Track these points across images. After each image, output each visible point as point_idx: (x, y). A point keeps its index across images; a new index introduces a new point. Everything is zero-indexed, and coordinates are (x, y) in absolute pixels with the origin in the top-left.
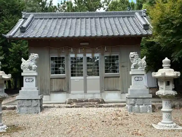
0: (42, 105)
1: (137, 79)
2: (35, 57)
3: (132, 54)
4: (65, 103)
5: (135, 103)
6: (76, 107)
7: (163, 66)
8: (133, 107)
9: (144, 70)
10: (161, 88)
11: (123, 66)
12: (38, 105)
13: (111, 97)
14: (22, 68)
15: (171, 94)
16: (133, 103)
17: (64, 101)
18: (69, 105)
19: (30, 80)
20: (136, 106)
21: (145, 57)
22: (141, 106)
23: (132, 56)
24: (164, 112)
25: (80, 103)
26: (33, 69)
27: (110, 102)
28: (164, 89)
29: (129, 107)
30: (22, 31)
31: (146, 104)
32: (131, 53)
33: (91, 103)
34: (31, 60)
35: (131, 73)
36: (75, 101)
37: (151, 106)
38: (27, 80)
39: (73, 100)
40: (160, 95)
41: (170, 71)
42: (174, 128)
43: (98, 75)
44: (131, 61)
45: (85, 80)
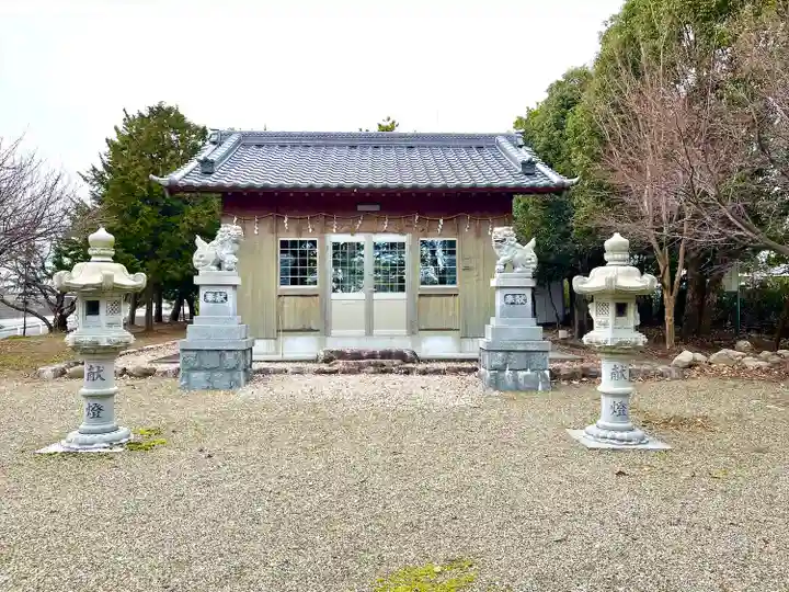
0: (251, 366)
1: (510, 299)
2: (233, 232)
3: (500, 231)
4: (315, 361)
5: (505, 365)
6: (344, 372)
7: (606, 257)
8: (501, 375)
9: (530, 274)
10: (600, 324)
11: (467, 268)
12: (238, 365)
13: (436, 346)
14: (195, 264)
15: (633, 340)
16: (500, 363)
17: (312, 356)
18: (325, 367)
19: (219, 298)
20: (507, 372)
21: (533, 241)
22: (521, 374)
23: (500, 237)
24: (606, 394)
25: (357, 361)
26: (226, 266)
27: (429, 361)
28: (611, 326)
29: (488, 375)
30: (206, 170)
31: (534, 366)
32: (497, 229)
33: (385, 361)
34: (222, 243)
35: (493, 283)
36: (342, 355)
37: (547, 373)
38: (210, 297)
39: (337, 351)
40: (598, 343)
41: (628, 274)
42: (640, 443)
43: (402, 289)
44: (497, 251)
45: (370, 302)
